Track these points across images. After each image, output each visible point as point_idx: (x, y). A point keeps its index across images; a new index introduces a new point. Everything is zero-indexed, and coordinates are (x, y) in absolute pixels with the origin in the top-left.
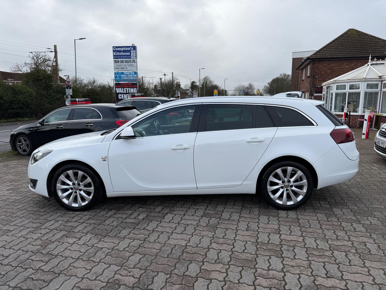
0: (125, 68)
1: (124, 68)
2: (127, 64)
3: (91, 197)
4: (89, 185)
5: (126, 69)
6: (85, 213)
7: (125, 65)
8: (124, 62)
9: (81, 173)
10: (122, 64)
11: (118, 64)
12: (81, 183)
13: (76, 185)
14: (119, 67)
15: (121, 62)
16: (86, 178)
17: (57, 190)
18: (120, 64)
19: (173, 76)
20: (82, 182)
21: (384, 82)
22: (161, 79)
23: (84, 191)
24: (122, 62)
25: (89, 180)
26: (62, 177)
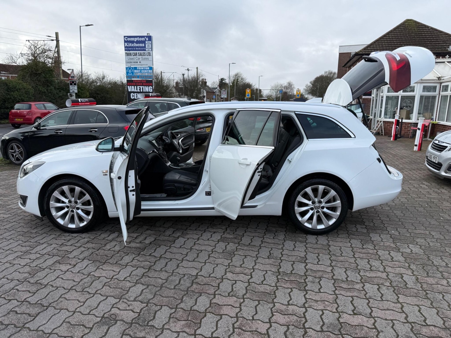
0: (139, 62)
1: (137, 62)
2: (140, 57)
3: (90, 217)
4: (87, 203)
5: (140, 64)
6: (84, 235)
7: (139, 59)
8: (138, 54)
9: (78, 189)
10: (135, 57)
11: (130, 57)
12: (78, 201)
13: (73, 203)
14: (132, 61)
15: (134, 54)
16: (85, 195)
17: (51, 209)
18: (132, 57)
19: (198, 72)
20: (79, 199)
21: (443, 84)
22: (183, 75)
23: (82, 210)
24: (136, 55)
25: (87, 197)
26: (56, 194)
